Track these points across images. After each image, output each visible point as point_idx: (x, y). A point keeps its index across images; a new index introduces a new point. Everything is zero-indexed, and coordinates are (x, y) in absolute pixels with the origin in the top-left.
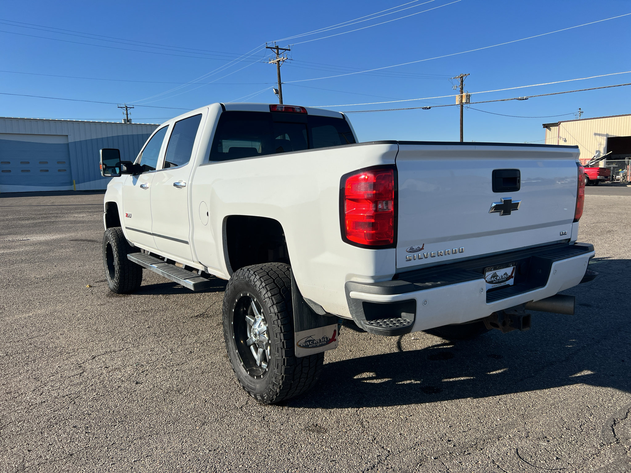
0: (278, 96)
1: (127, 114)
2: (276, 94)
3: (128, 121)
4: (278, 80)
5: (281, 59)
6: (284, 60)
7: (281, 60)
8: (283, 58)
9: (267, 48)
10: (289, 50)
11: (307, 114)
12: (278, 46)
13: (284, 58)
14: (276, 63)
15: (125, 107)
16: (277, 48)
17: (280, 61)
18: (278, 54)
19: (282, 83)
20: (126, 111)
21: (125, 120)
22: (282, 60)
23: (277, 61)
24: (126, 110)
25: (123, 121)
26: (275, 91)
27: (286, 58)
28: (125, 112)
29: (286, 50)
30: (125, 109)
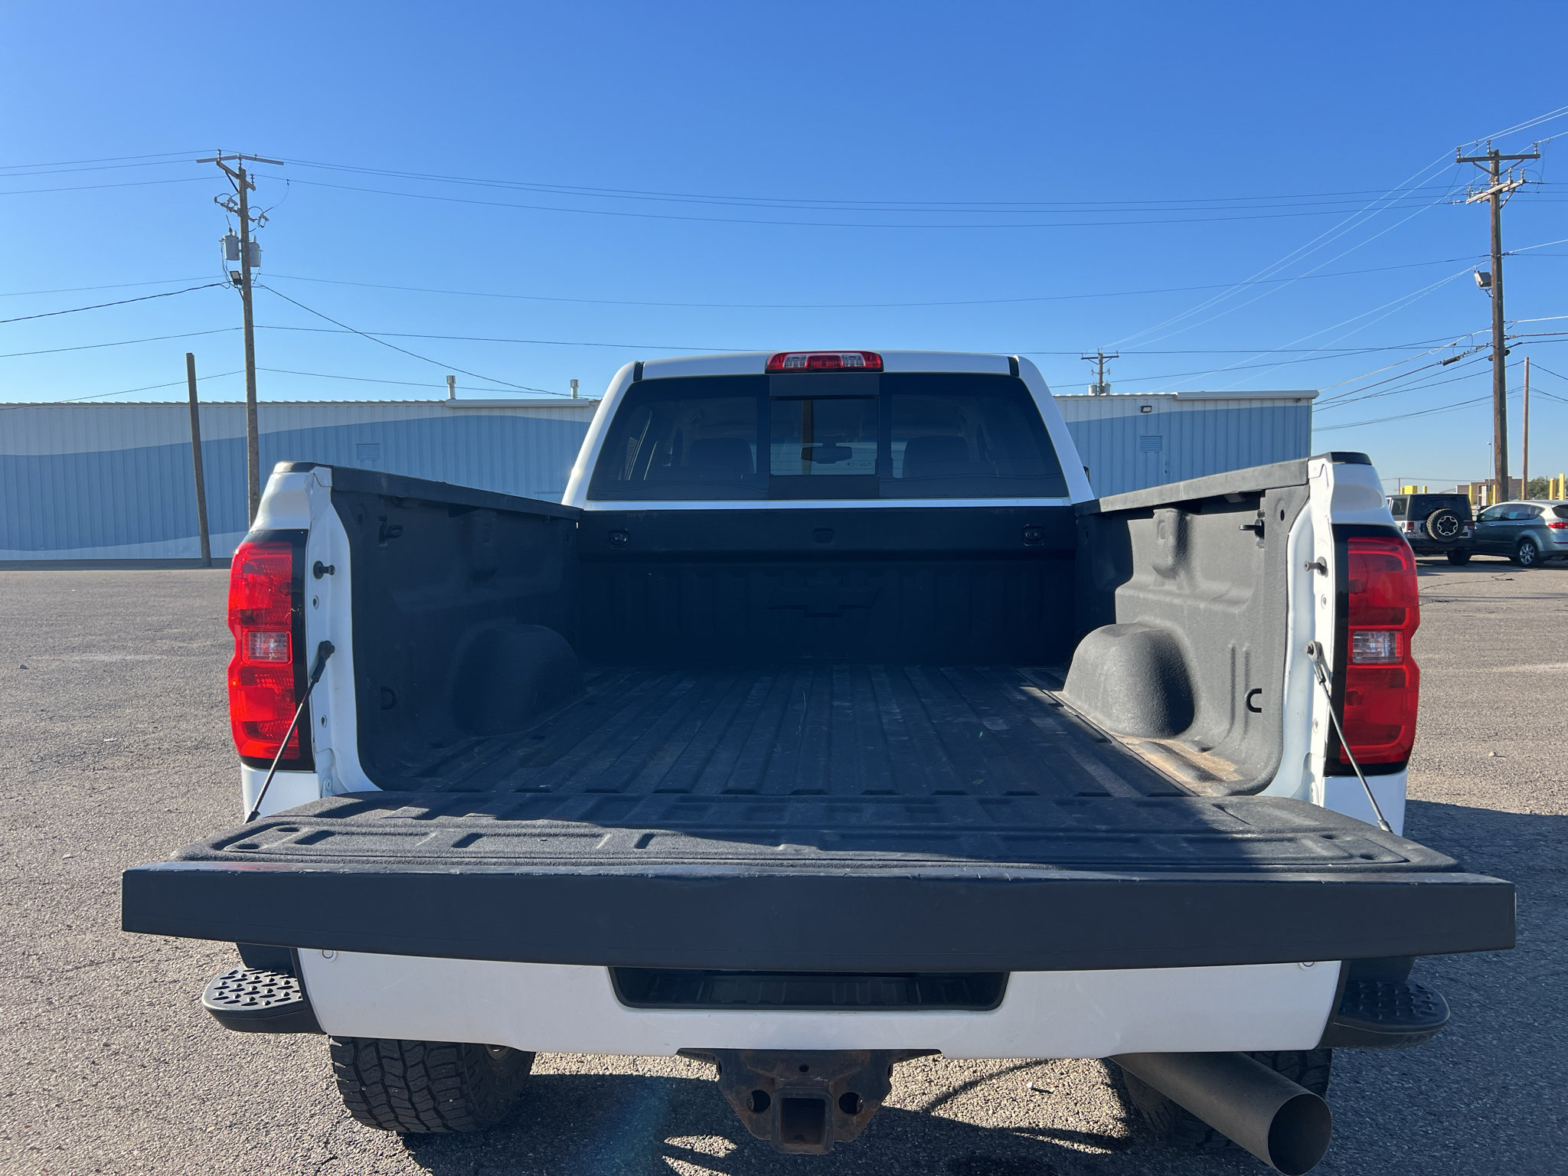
0: (1490, 292)
1: (1101, 373)
2: (1482, 286)
3: (1102, 389)
4: (1492, 245)
5: (1505, 185)
6: (1514, 188)
7: (1504, 190)
8: (1509, 182)
9: (1459, 161)
10: (1537, 157)
11: (882, 369)
12: (1498, 150)
13: (1512, 182)
14: (1488, 200)
15: (1098, 356)
16: (1496, 157)
17: (1500, 191)
18: (1496, 172)
19: (1504, 255)
20: (1099, 366)
21: (1094, 387)
22: (1506, 189)
23: (1492, 194)
24: (1098, 362)
25: (1090, 390)
26: (1480, 280)
27: (1521, 182)
28: (1097, 369)
29: (1523, 157)
30: (1097, 361)
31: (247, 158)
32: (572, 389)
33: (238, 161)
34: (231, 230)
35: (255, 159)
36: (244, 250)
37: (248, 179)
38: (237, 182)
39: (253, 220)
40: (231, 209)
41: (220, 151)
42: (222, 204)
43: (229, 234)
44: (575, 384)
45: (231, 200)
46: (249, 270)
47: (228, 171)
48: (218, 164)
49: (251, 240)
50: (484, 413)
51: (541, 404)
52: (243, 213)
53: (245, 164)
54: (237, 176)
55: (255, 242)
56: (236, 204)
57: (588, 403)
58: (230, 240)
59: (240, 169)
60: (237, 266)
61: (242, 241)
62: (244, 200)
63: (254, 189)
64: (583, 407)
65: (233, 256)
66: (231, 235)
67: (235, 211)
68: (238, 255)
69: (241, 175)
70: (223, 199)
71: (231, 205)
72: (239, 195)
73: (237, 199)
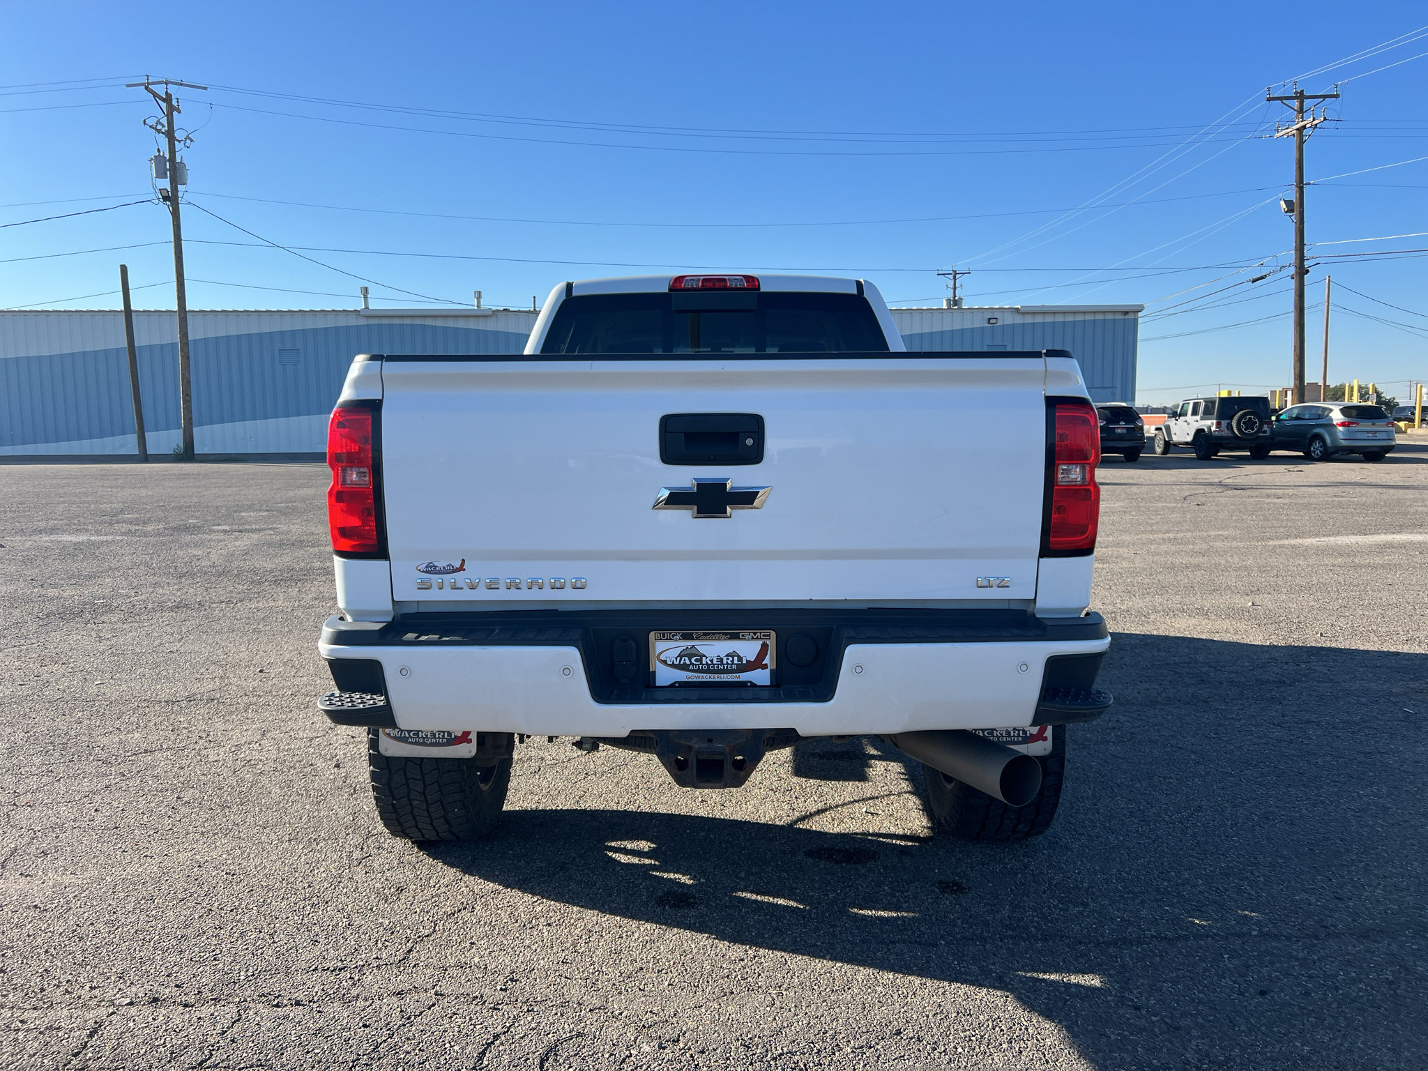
0: (1293, 217)
1: (955, 288)
2: (1286, 212)
3: (956, 302)
4: (1296, 176)
5: (1308, 122)
6: (1316, 125)
7: (1308, 126)
8: (1311, 119)
9: (1269, 99)
10: (1337, 96)
11: (759, 289)
12: (1303, 90)
13: (1314, 120)
14: (1294, 135)
15: (951, 272)
16: (1301, 96)
17: (1304, 127)
18: (1301, 111)
19: (1306, 184)
20: (953, 281)
21: (949, 301)
22: (1309, 125)
23: (1297, 130)
24: (952, 278)
25: (945, 303)
26: (1285, 207)
27: (1322, 119)
28: (951, 284)
29: (1325, 97)
30: (951, 276)
31: (173, 83)
32: (476, 300)
33: (164, 85)
34: (159, 151)
35: (181, 85)
36: (172, 169)
37: (174, 103)
38: (164, 105)
39: (179, 141)
40: (159, 131)
41: (147, 76)
42: (151, 127)
43: (157, 154)
44: (479, 295)
45: (158, 122)
46: (176, 188)
47: (155, 95)
48: (147, 88)
49: (178, 160)
50: (396, 321)
51: (448, 314)
52: (170, 135)
53: (172, 89)
54: (164, 100)
55: (181, 162)
56: (163, 126)
57: (491, 313)
58: (159, 159)
59: (167, 93)
60: (165, 184)
61: (169, 161)
62: (170, 123)
63: (179, 112)
64: (486, 316)
65: (161, 174)
66: (159, 155)
67: (163, 133)
68: (166, 174)
69: (168, 99)
70: (152, 122)
71: (159, 127)
72: (166, 118)
73: (164, 121)
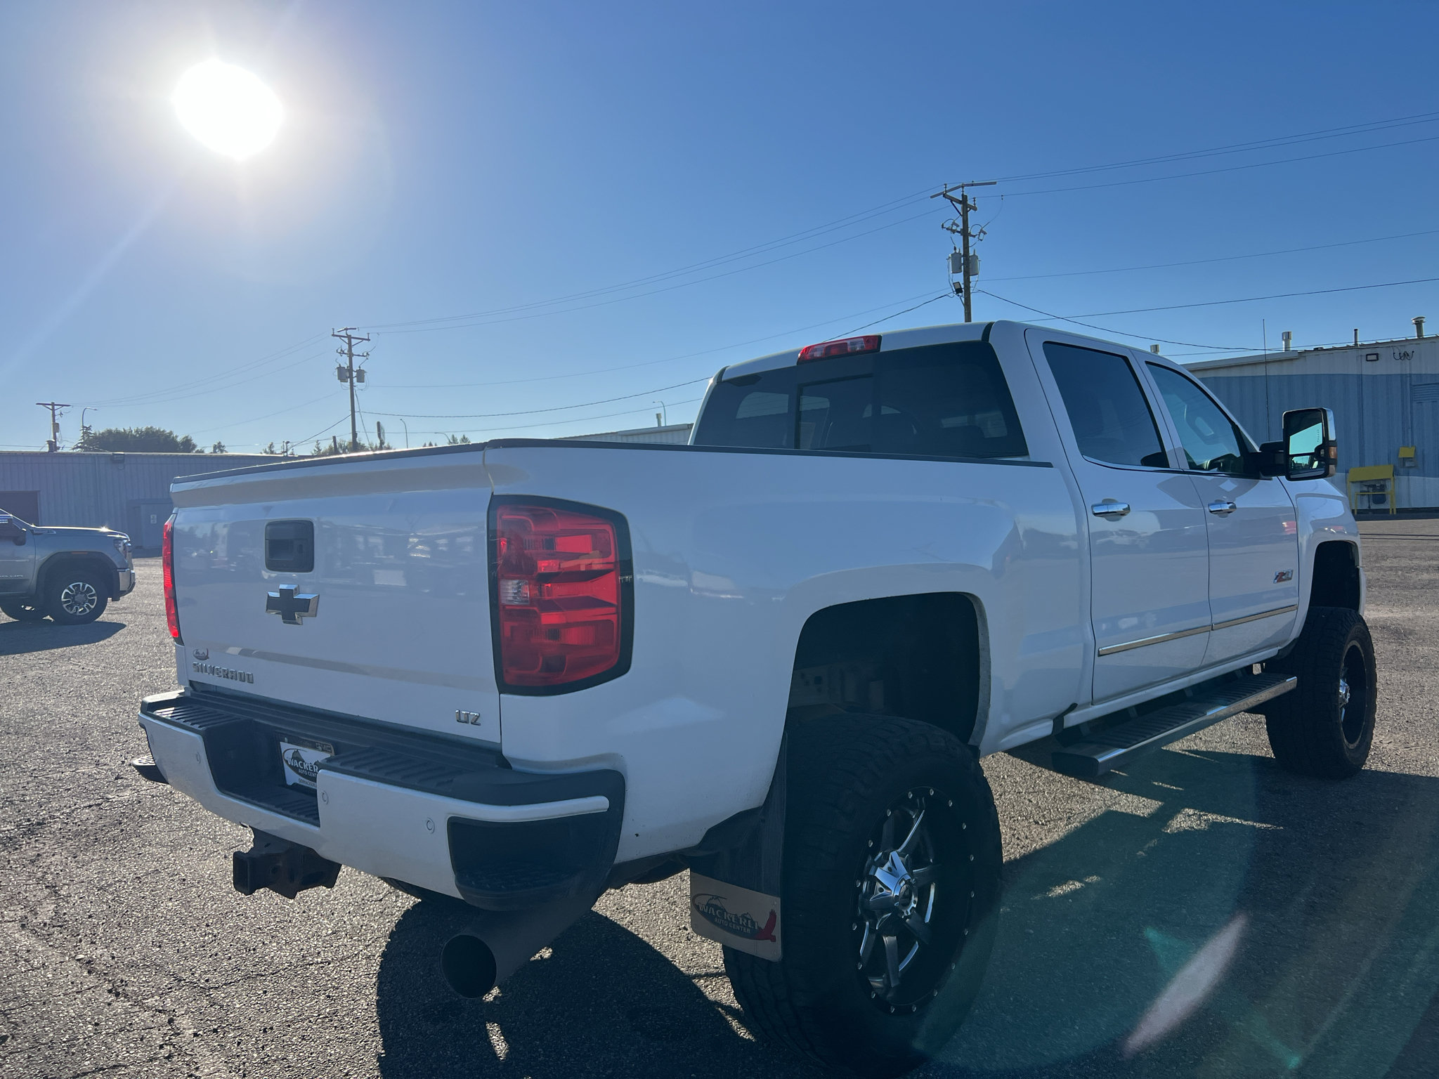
31: (968, 185)
32: (1284, 343)
33: (961, 189)
34: (955, 249)
35: (972, 185)
36: (966, 263)
37: (970, 202)
38: (959, 207)
39: (974, 236)
40: (954, 231)
41: (945, 185)
42: (947, 229)
43: (954, 252)
44: (1287, 337)
45: (954, 224)
46: (969, 279)
47: (952, 200)
48: (945, 196)
49: (971, 253)
51: (1245, 362)
52: (965, 234)
53: (967, 191)
54: (960, 202)
55: (974, 255)
56: (958, 226)
57: (1297, 354)
58: (955, 257)
59: (963, 195)
60: (960, 278)
61: (964, 256)
62: (965, 222)
63: (975, 209)
64: (1292, 360)
65: (956, 270)
66: (955, 252)
67: (958, 232)
68: (960, 268)
69: (964, 201)
70: (947, 225)
71: (954, 228)
72: (962, 218)
73: (960, 222)
